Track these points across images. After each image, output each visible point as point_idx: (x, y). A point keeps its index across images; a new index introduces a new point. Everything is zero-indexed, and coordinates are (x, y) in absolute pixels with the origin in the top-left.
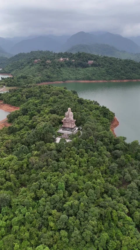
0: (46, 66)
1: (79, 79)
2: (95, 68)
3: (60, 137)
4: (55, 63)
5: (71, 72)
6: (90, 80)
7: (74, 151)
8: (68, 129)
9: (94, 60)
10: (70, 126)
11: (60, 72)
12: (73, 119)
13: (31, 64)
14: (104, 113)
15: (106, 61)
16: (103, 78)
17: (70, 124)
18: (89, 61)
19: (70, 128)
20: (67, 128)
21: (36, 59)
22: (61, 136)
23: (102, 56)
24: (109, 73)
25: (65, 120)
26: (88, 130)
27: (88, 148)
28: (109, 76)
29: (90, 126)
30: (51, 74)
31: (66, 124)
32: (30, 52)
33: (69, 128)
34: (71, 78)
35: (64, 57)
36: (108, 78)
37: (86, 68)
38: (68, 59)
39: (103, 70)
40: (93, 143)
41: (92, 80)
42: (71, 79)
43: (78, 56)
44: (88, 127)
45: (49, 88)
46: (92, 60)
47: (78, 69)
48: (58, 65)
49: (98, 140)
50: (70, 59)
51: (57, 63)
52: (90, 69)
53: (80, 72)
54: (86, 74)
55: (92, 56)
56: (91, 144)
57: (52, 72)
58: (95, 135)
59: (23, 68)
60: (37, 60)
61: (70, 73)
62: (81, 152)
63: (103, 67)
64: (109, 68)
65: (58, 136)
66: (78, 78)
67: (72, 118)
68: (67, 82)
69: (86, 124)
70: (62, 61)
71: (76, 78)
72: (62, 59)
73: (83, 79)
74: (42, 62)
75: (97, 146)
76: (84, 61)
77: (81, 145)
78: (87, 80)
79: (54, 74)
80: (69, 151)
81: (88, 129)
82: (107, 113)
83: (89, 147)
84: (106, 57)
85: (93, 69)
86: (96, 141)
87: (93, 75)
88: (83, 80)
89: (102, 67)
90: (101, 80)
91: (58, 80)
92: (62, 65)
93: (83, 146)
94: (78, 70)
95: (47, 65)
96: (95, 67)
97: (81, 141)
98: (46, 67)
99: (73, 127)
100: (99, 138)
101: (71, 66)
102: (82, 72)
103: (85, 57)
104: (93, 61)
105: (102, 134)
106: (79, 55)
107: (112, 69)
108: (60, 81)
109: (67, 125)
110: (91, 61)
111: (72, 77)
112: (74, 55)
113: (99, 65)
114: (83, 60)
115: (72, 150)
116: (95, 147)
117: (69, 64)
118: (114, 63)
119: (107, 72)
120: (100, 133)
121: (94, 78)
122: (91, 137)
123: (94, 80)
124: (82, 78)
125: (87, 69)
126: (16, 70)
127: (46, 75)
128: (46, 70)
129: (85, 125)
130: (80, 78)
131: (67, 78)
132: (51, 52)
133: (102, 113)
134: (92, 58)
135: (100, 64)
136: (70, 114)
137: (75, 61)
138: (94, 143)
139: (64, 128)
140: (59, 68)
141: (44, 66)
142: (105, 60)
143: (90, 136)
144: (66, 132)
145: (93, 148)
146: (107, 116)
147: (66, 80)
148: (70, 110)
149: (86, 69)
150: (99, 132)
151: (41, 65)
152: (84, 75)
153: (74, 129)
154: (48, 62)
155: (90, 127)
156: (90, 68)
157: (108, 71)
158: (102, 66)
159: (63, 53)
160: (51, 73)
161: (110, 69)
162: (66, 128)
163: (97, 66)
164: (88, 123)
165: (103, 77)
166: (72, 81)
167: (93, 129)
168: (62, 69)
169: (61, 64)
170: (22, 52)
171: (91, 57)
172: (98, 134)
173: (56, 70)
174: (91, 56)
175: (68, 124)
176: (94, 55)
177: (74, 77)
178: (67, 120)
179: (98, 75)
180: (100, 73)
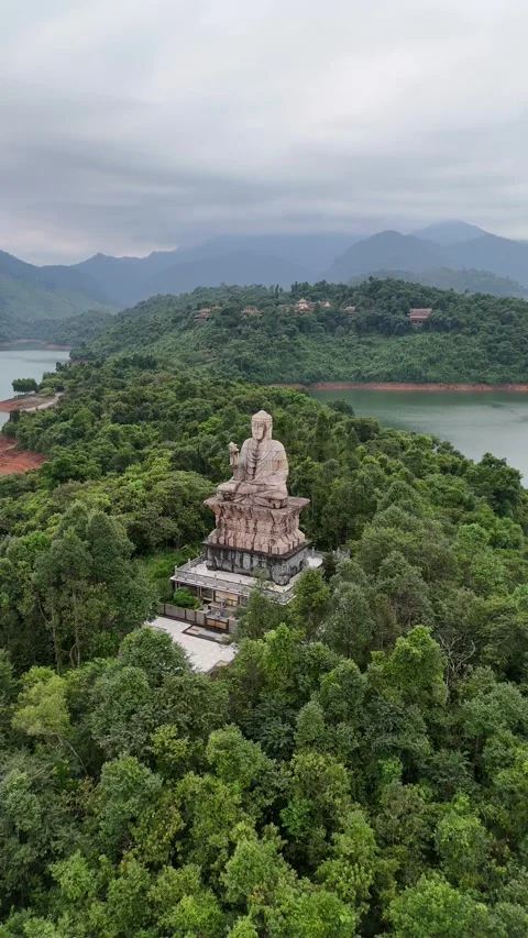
0: (239, 327)
1: (371, 379)
2: (440, 338)
3: (184, 620)
4: (277, 317)
5: (338, 351)
6: (417, 383)
7: (234, 772)
8: (247, 559)
9: (435, 308)
10: (262, 543)
11: (292, 350)
12: (284, 488)
13: (184, 324)
14: (497, 493)
15: (485, 310)
16: (472, 374)
17: (260, 526)
18: (414, 310)
19: (260, 555)
20: (243, 551)
21: (206, 305)
22: (190, 612)
23: (468, 295)
24: (501, 354)
25: (228, 496)
26: (388, 573)
27: (378, 741)
28: (499, 366)
29: (406, 539)
30: (258, 355)
31: (234, 522)
32: (190, 291)
33: (252, 553)
34: (339, 373)
35: (314, 299)
36: (493, 376)
37: (402, 335)
38: (328, 305)
39: (474, 345)
40: (429, 689)
41: (427, 381)
42: (338, 378)
43: (371, 290)
44: (387, 551)
45: (227, 385)
46: (425, 307)
47: (369, 339)
48: (285, 323)
49: (474, 660)
50: (339, 305)
51: (283, 318)
52: (420, 338)
53: (374, 350)
54: (402, 358)
55: (426, 292)
56: (409, 700)
57: (261, 348)
58: (449, 616)
59: (153, 341)
60: (207, 310)
61: (334, 355)
62: (311, 786)
63: (473, 333)
64: (498, 336)
65: (176, 611)
66: (366, 375)
67: (278, 485)
68: (320, 387)
69: (381, 524)
70: (305, 310)
71: (360, 372)
72: (303, 305)
73: (389, 378)
74: (225, 312)
75: (471, 731)
76: (394, 312)
77: (313, 706)
78: (404, 380)
79: (268, 355)
80: (174, 773)
81: (386, 561)
82: (513, 493)
83: (396, 730)
84: (484, 298)
85: (431, 339)
86: (461, 672)
87: (432, 362)
88: (385, 381)
89: (467, 334)
90: (464, 382)
91: (282, 381)
92: (303, 325)
93: (333, 719)
94: (370, 344)
95: (244, 323)
96: (439, 331)
97: (321, 667)
98: (240, 331)
99: (282, 546)
100: (488, 648)
101: (340, 328)
102: (385, 352)
103: (399, 296)
104: (429, 310)
105: (513, 611)
106: (373, 289)
107: (510, 340)
108: (290, 382)
109: (241, 534)
110: (422, 310)
111: (341, 370)
112: (352, 290)
113: (457, 325)
114: (390, 307)
115: (211, 769)
116: (458, 729)
117: (332, 322)
118: (520, 317)
119: (489, 350)
120: (495, 601)
121: (432, 374)
122: (416, 640)
123: (435, 381)
124: (382, 372)
125: (406, 338)
126: (130, 346)
127: (237, 361)
128: (235, 342)
129: (370, 532)
130: (374, 372)
131: (319, 373)
132: (268, 288)
133: (486, 489)
134: (427, 299)
135: (458, 322)
136: (263, 454)
137: (357, 310)
138: (441, 690)
139: (224, 556)
140: (291, 334)
141: (231, 326)
142: (479, 306)
143: (406, 621)
144: (232, 584)
145: (436, 746)
146: (511, 512)
147: (316, 378)
148: (269, 425)
149: (400, 339)
150: (483, 590)
151: (218, 325)
152: (394, 362)
153: (295, 562)
154: (247, 314)
155: (404, 550)
156: (418, 335)
157: (497, 348)
158: (468, 329)
159: (312, 284)
160: (258, 351)
161: (505, 339)
162: (234, 550)
163: (447, 330)
164: (395, 522)
165: (474, 373)
166: (340, 386)
167: (437, 570)
168: (301, 338)
169: (298, 319)
170: (164, 293)
171: (423, 297)
172: (480, 610)
173: (277, 341)
174: (423, 291)
175: (251, 526)
176: (436, 289)
177: (351, 369)
178: (244, 496)
179: (451, 363)
180: (459, 356)
